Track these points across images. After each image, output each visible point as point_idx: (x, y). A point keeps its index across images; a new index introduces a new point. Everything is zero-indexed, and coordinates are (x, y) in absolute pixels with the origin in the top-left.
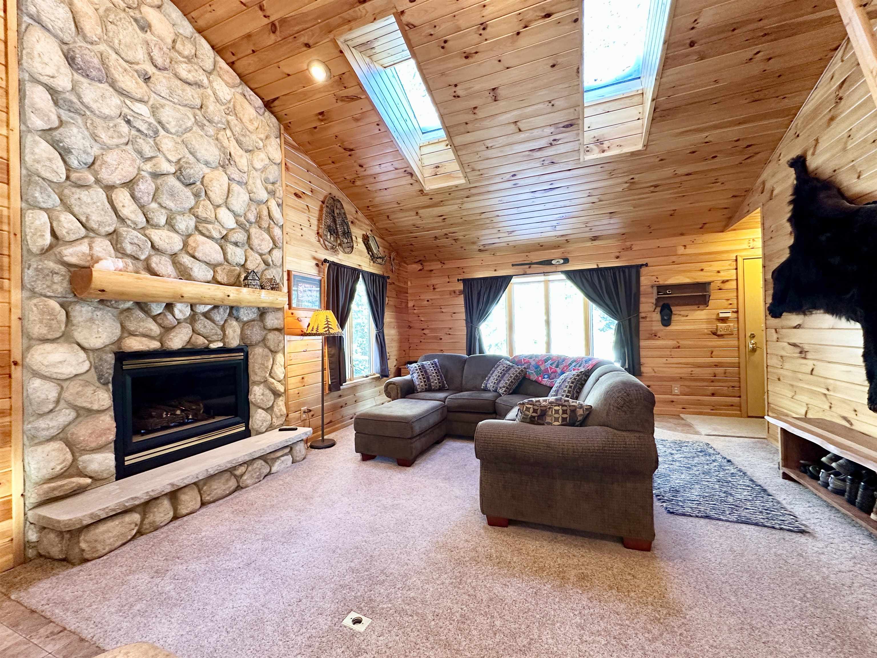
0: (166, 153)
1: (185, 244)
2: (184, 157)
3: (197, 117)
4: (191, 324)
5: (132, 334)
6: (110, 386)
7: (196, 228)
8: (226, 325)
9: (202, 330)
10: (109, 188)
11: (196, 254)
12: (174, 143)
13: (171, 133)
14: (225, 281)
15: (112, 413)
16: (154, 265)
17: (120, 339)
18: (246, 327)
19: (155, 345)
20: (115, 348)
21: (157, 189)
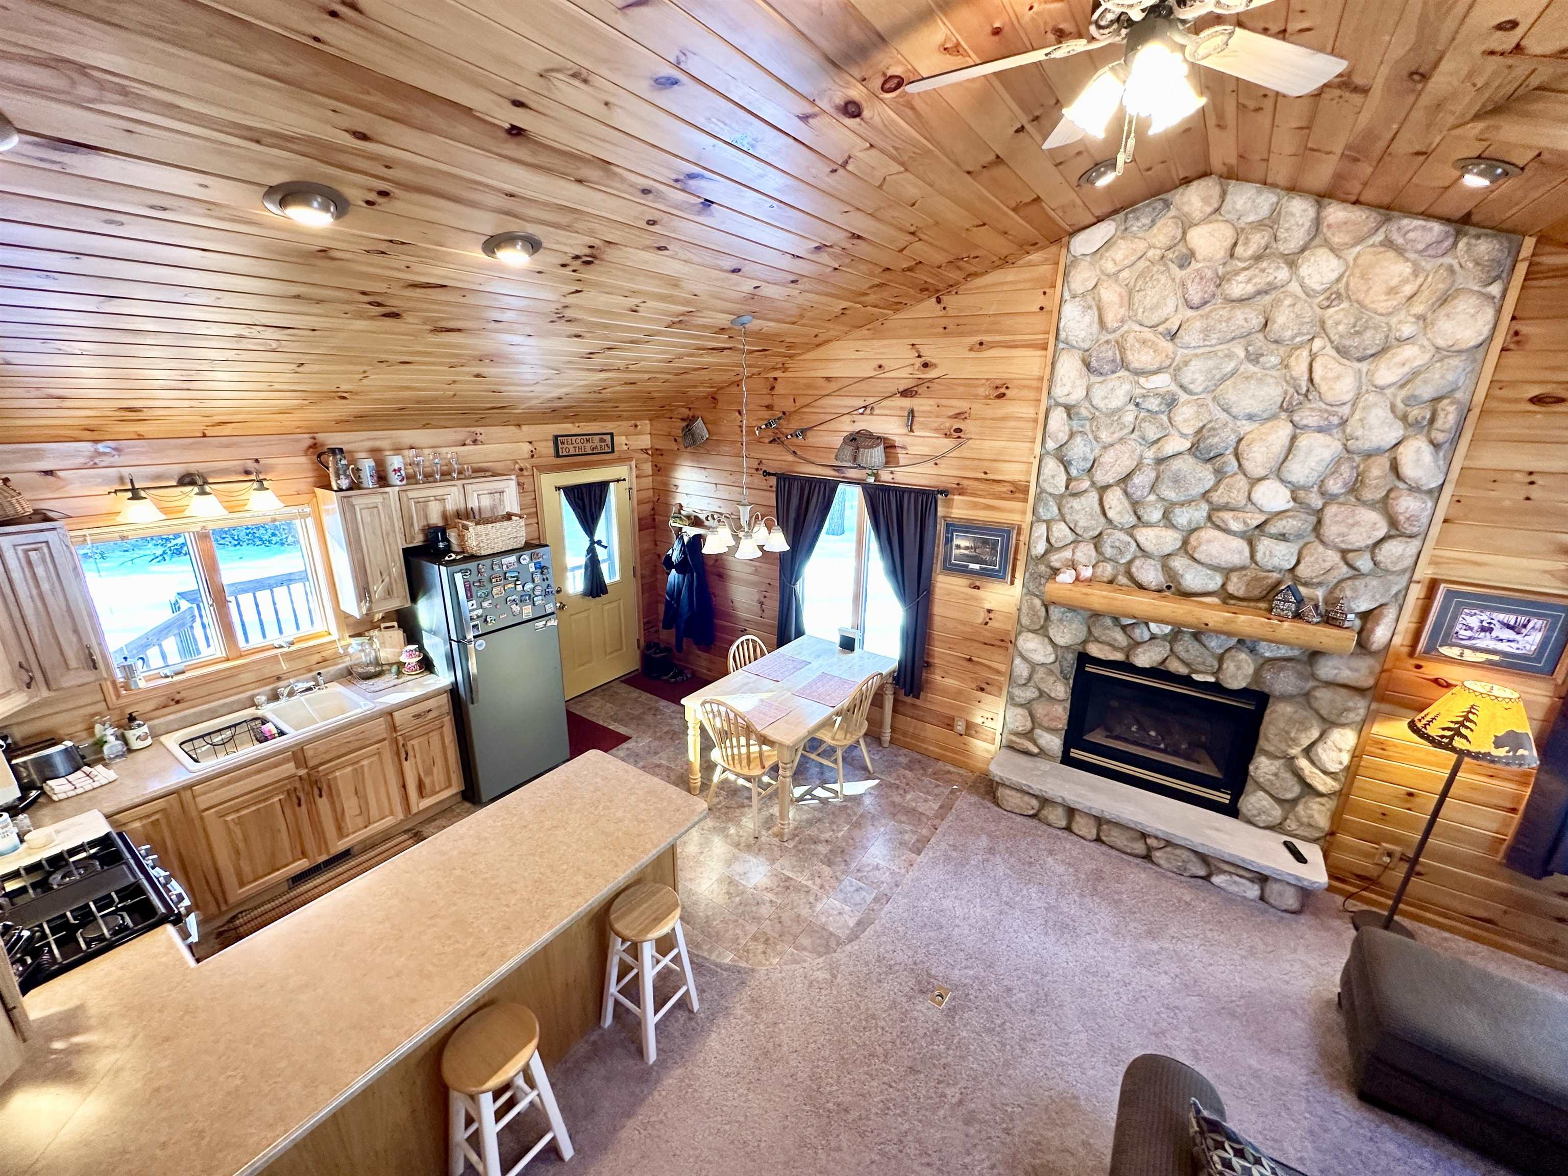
0: (1180, 426)
1: (1185, 542)
2: (1210, 421)
3: (1250, 348)
4: (1170, 643)
5: (1097, 640)
6: (1071, 681)
7: (1209, 518)
8: (1227, 655)
9: (1183, 655)
10: (1103, 490)
11: (1196, 556)
12: (1195, 408)
13: (1196, 394)
14: (1240, 593)
15: (1068, 705)
16: (1134, 570)
17: (1085, 642)
18: (1266, 667)
19: (1119, 656)
20: (1080, 649)
21: (1157, 478)
